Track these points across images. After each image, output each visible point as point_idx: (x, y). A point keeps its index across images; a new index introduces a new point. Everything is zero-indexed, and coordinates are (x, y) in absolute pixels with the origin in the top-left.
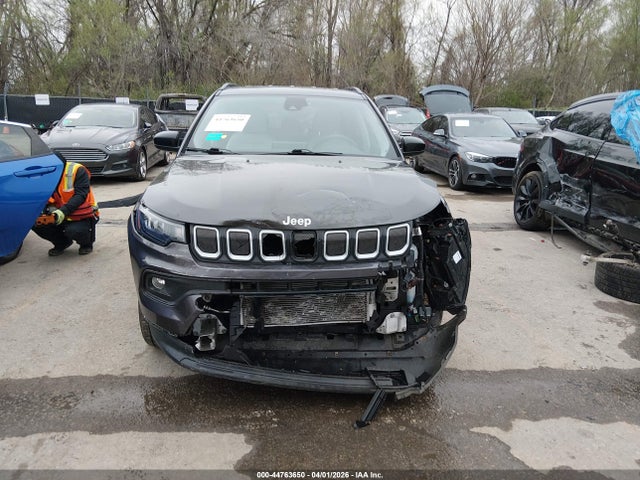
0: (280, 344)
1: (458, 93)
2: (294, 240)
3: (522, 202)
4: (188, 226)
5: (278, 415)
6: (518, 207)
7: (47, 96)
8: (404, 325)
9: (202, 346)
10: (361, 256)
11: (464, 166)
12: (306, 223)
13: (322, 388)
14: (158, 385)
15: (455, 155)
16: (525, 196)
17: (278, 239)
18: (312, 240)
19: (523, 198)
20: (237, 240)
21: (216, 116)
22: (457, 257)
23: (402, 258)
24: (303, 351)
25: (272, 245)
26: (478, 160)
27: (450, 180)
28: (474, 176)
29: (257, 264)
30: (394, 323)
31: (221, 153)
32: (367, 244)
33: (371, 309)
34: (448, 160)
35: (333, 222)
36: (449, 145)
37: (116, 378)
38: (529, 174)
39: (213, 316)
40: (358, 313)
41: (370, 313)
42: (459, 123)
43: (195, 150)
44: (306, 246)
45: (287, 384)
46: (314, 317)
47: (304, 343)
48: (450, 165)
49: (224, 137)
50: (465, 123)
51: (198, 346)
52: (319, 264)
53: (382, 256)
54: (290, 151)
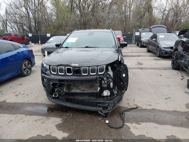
0: (77, 97)
1: (163, 27)
2: (74, 70)
3: (174, 61)
4: (50, 66)
5: (73, 115)
6: (173, 62)
7: (49, 34)
8: (109, 94)
9: (55, 96)
10: (91, 74)
11: (161, 50)
12: (77, 65)
13: (83, 109)
14: (48, 106)
15: (158, 47)
16: (174, 59)
17: (70, 69)
18: (79, 70)
19: (174, 60)
20: (61, 69)
21: (70, 38)
22: (124, 75)
23: (103, 75)
24: (82, 99)
25: (69, 71)
26: (165, 48)
27: (157, 54)
28: (164, 53)
29: (66, 75)
30: (106, 93)
31: (68, 48)
32: (93, 71)
33: (99, 89)
34: (156, 48)
35: (84, 65)
36: (157, 43)
37: (40, 104)
38: (176, 52)
39: (60, 89)
40: (95, 90)
41: (98, 90)
42: (160, 37)
43: (63, 47)
44: (77, 71)
45: (74, 107)
46: (84, 90)
47: (83, 97)
48: (157, 50)
49: (70, 44)
50: (163, 36)
51: (53, 96)
52: (81, 76)
53: (97, 74)
54: (85, 47)
